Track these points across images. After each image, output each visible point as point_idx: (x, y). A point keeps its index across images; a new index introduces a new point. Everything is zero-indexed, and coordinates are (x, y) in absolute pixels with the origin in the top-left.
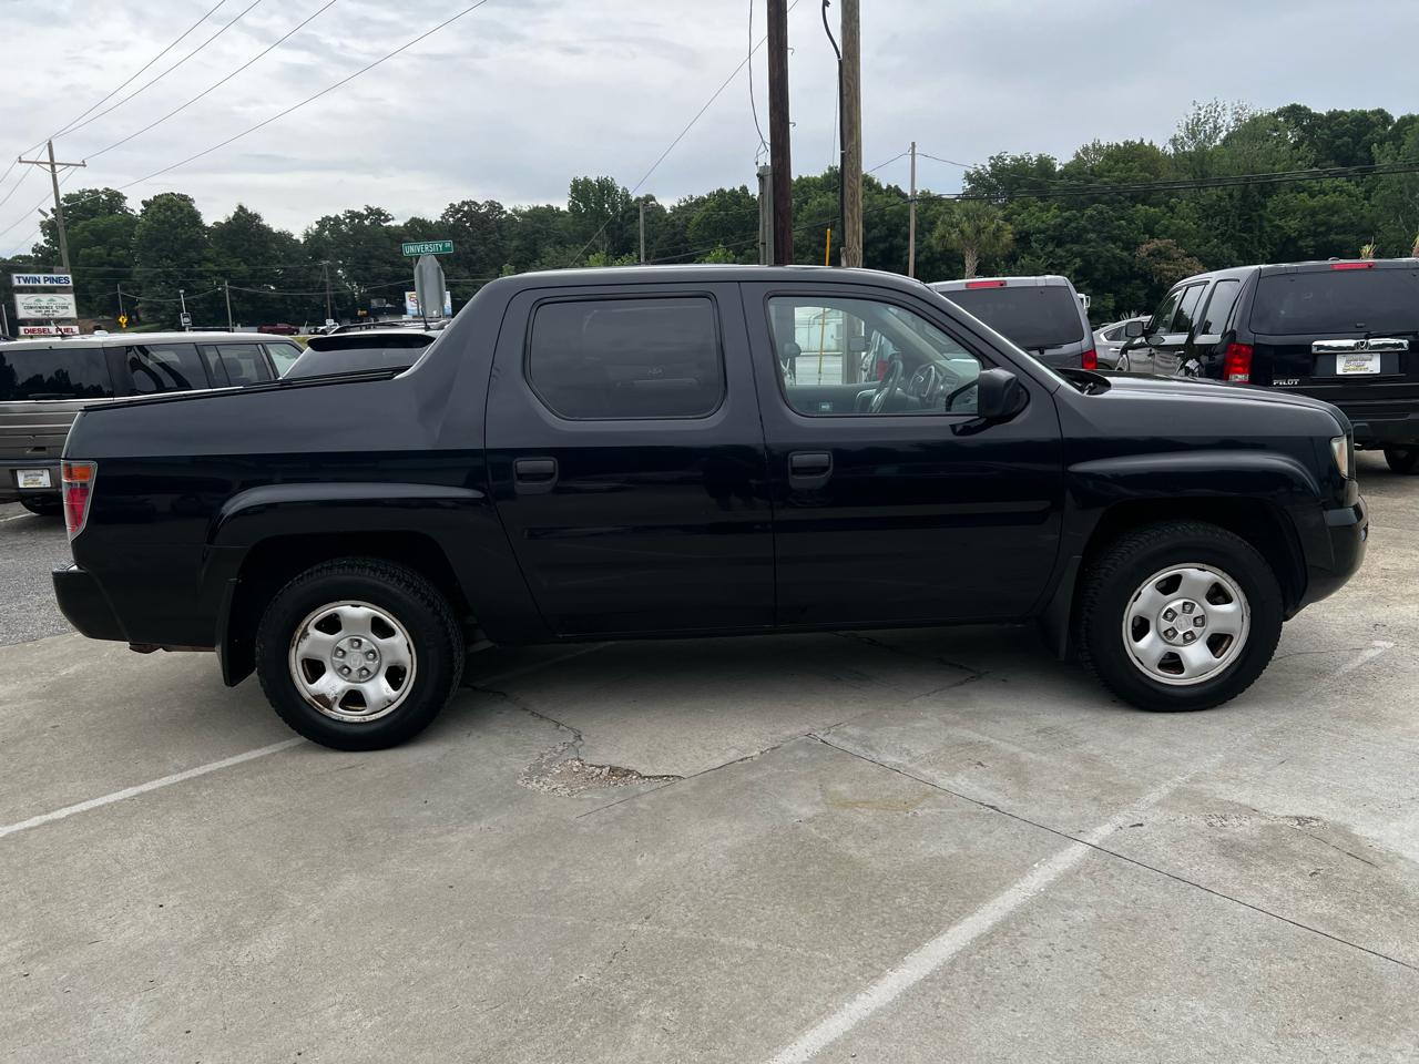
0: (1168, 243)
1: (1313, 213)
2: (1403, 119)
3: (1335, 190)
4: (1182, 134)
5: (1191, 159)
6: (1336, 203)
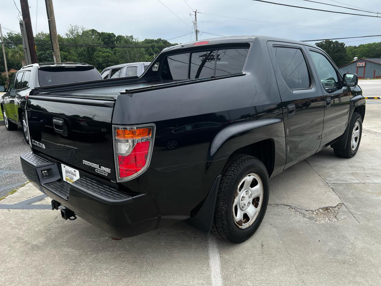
1: (104, 57)
2: (118, 36)
3: (107, 52)
4: (69, 33)
5: (72, 40)
6: (109, 55)
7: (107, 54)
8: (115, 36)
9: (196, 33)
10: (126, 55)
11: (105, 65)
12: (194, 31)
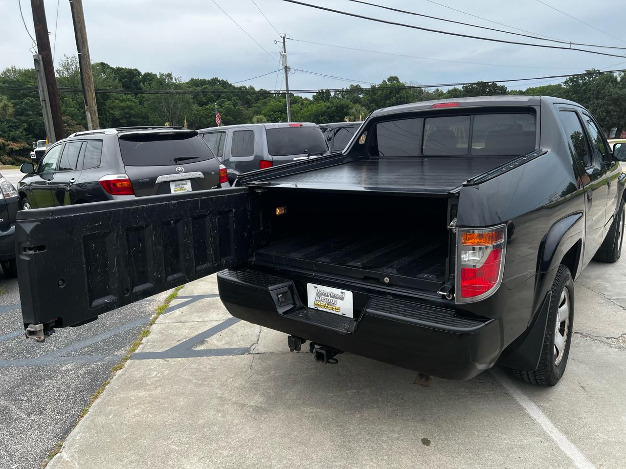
0: (67, 118)
1: (123, 109)
2: (145, 74)
3: (128, 100)
4: (61, 69)
5: (68, 81)
6: (131, 105)
7: (129, 103)
8: (139, 73)
9: (286, 72)
10: (161, 104)
11: (125, 121)
12: (282, 67)
